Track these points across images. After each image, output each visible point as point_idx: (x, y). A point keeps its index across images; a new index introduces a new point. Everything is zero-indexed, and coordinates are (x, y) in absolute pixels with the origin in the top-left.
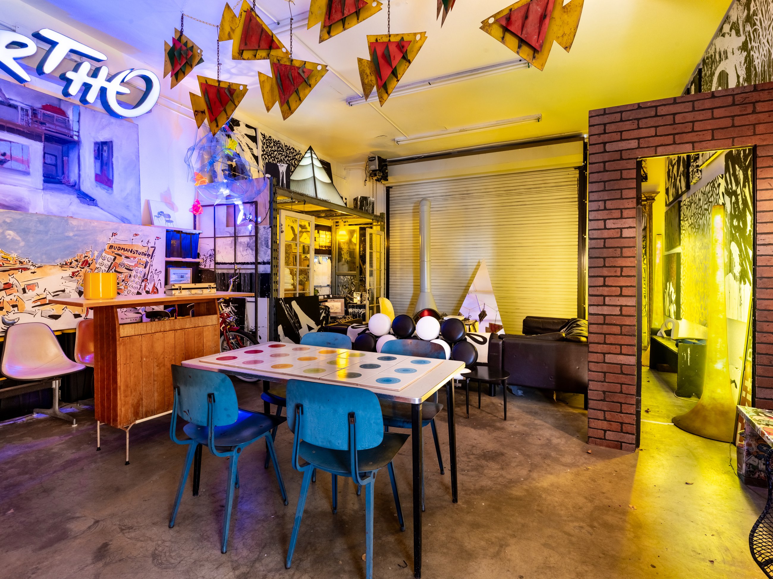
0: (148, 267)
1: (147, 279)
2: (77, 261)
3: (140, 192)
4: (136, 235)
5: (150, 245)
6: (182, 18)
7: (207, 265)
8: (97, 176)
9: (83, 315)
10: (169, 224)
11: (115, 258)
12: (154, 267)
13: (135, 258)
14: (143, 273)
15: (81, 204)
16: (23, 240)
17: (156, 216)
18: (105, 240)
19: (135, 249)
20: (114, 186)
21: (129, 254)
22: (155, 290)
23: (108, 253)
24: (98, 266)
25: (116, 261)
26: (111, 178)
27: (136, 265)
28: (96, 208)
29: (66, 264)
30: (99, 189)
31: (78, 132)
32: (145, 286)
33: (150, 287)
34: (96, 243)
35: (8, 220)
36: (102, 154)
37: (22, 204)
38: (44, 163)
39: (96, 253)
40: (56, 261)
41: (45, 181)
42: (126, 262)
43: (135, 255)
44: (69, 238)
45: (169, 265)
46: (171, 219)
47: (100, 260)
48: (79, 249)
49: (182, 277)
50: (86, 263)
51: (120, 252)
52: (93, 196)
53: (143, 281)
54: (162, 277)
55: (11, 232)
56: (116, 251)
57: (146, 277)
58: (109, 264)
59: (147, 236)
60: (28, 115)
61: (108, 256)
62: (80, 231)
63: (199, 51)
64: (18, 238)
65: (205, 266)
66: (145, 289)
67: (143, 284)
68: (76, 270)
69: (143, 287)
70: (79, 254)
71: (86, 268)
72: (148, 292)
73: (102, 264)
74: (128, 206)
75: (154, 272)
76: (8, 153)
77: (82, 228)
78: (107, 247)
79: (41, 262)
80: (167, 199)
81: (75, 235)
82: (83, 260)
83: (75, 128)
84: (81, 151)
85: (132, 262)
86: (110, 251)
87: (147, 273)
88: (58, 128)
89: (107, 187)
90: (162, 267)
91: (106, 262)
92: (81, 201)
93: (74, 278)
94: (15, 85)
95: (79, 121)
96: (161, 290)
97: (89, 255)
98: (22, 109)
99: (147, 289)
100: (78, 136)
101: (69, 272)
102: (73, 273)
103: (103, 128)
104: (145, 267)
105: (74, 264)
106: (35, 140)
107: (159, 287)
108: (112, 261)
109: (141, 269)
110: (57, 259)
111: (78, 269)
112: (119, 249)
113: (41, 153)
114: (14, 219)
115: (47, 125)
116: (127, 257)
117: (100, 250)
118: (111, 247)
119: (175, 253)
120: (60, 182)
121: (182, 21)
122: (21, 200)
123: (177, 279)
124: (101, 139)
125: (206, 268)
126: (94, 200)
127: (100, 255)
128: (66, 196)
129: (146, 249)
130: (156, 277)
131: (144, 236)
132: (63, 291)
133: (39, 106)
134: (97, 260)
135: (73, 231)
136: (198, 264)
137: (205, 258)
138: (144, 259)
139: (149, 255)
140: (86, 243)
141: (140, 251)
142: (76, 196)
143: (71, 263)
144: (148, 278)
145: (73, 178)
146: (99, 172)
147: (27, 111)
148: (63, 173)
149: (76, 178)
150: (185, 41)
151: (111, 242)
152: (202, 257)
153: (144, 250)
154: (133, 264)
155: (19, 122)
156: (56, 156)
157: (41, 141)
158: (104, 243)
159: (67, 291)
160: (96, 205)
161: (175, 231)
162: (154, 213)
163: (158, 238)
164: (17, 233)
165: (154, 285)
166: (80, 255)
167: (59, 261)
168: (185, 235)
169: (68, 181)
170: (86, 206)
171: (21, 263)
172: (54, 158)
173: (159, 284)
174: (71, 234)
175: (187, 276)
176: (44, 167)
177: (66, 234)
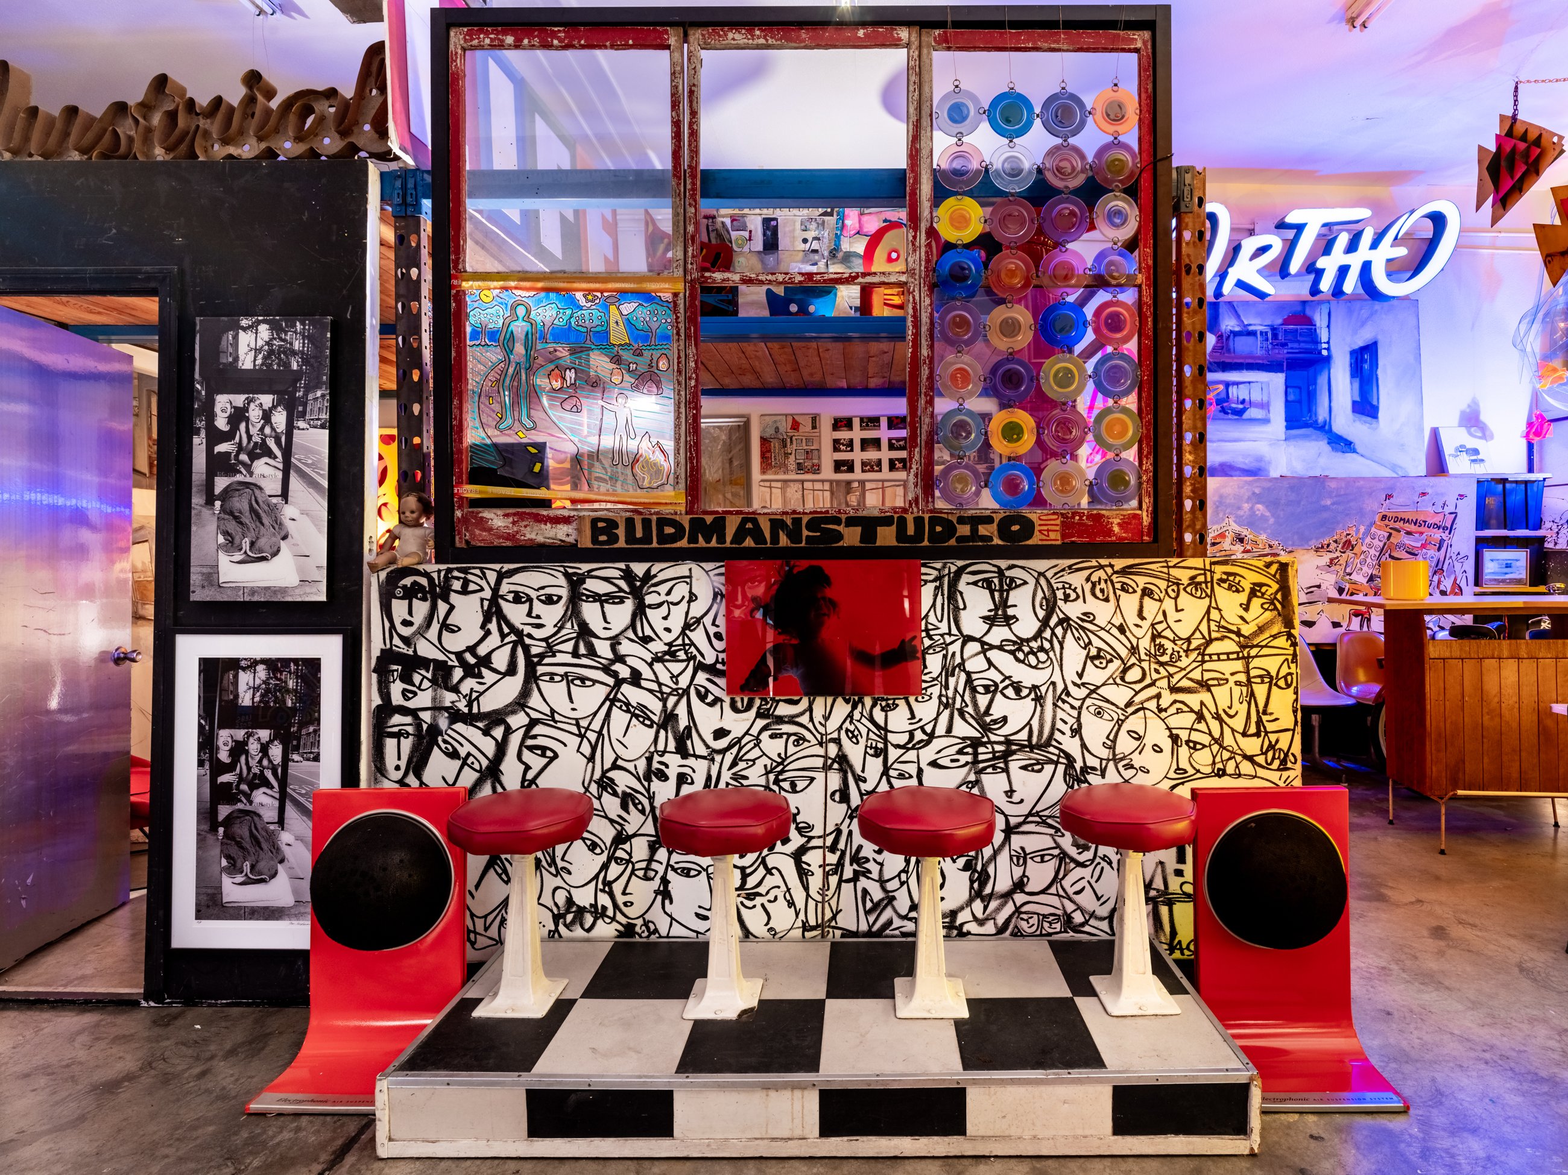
0: (1443, 549)
1: (1442, 569)
2: (1336, 542)
3: (1422, 417)
4: (1424, 494)
5: (1447, 510)
6: (1516, 88)
7: (1560, 541)
8: (1354, 403)
9: (1345, 624)
10: (1477, 466)
11: (1390, 535)
12: (1455, 549)
13: (1421, 533)
14: (1435, 560)
15: (1334, 454)
16: (1273, 515)
17: (1453, 455)
18: (1375, 506)
19: (1421, 518)
20: (1381, 415)
21: (1412, 527)
22: (1457, 590)
23: (1379, 528)
24: (1364, 548)
25: (1392, 540)
26: (1375, 403)
27: (1423, 546)
28: (1354, 455)
29: (1322, 547)
30: (1358, 424)
31: (1328, 343)
32: (1439, 582)
33: (1447, 584)
34: (1361, 513)
35: (1257, 491)
36: (1362, 367)
37: (1262, 464)
38: (1287, 401)
39: (1362, 529)
40: (1310, 543)
41: (1288, 428)
42: (1408, 541)
43: (1421, 529)
44: (1326, 508)
45: (1482, 544)
46: (1480, 457)
47: (1368, 540)
48: (1338, 523)
49: (1508, 566)
50: (1348, 545)
51: (1398, 525)
52: (1350, 438)
53: (1435, 573)
54: (1470, 566)
55: (1260, 506)
56: (1392, 524)
57: (1440, 566)
58: (1381, 544)
59: (1442, 494)
60: (1267, 340)
61: (1379, 532)
62: (1340, 496)
63: (1555, 139)
64: (1268, 514)
65: (1556, 544)
66: (1438, 587)
67: (1436, 578)
68: (1335, 556)
69: (1435, 583)
70: (1339, 532)
71: (1349, 553)
72: (1443, 593)
73: (1370, 546)
74: (1402, 445)
75: (1454, 558)
76: (1247, 399)
77: (1342, 492)
78: (1377, 518)
79: (1293, 545)
80: (1472, 420)
81: (1333, 504)
82: (1344, 539)
83: (1324, 339)
84: (1332, 371)
85: (1416, 541)
86: (1382, 524)
87: (1442, 559)
88: (1303, 345)
89: (1369, 419)
90: (1469, 549)
91: (1376, 542)
92: (1333, 449)
93: (1333, 568)
94: (1255, 302)
95: (1328, 326)
96: (1469, 589)
97: (1353, 532)
98: (1261, 333)
99: (1442, 588)
100: (1328, 349)
101: (1326, 559)
102: (1332, 560)
103: (1363, 324)
104: (1439, 549)
105: (1333, 546)
106: (1276, 371)
107: (1463, 585)
108: (1385, 540)
109: (1431, 552)
110: (1311, 540)
111: (1338, 554)
112: (1397, 520)
113: (1282, 388)
114: (1263, 488)
115: (1290, 345)
116: (1409, 533)
117: (1368, 523)
118: (1384, 517)
119: (1493, 522)
120: (1306, 425)
121: (1516, 96)
122: (1260, 459)
123: (1497, 570)
124: (1360, 343)
125: (1558, 547)
126: (1351, 443)
127: (1367, 532)
128: (1314, 443)
129: (1440, 517)
130: (1458, 566)
131: (1437, 494)
132: (1319, 586)
133: (1279, 321)
134: (1363, 539)
135: (1331, 497)
136: (1542, 540)
137: (1554, 527)
138: (1438, 535)
139: (1445, 528)
140: (1347, 515)
141: (1430, 521)
142: (1326, 441)
143: (1328, 545)
144: (1445, 568)
145: (1322, 415)
146: (1358, 399)
147: (1266, 333)
148: (1310, 410)
149: (1327, 416)
150: (1522, 130)
151: (1383, 511)
152: (1548, 525)
153: (1436, 520)
154: (1419, 545)
155: (1259, 352)
156: (1300, 388)
157: (1282, 371)
158: (1373, 512)
159: (1323, 587)
160: (1354, 451)
161: (1493, 479)
162: (1448, 449)
163: (1461, 496)
164: (1267, 507)
165: (1455, 579)
166: (1340, 534)
167: (1314, 543)
168: (1514, 485)
169: (1316, 421)
170: (1340, 454)
171: (1270, 546)
172: (1297, 391)
173: (1464, 579)
174: (1329, 502)
175: (1518, 564)
176: (1286, 407)
177: (1323, 503)
